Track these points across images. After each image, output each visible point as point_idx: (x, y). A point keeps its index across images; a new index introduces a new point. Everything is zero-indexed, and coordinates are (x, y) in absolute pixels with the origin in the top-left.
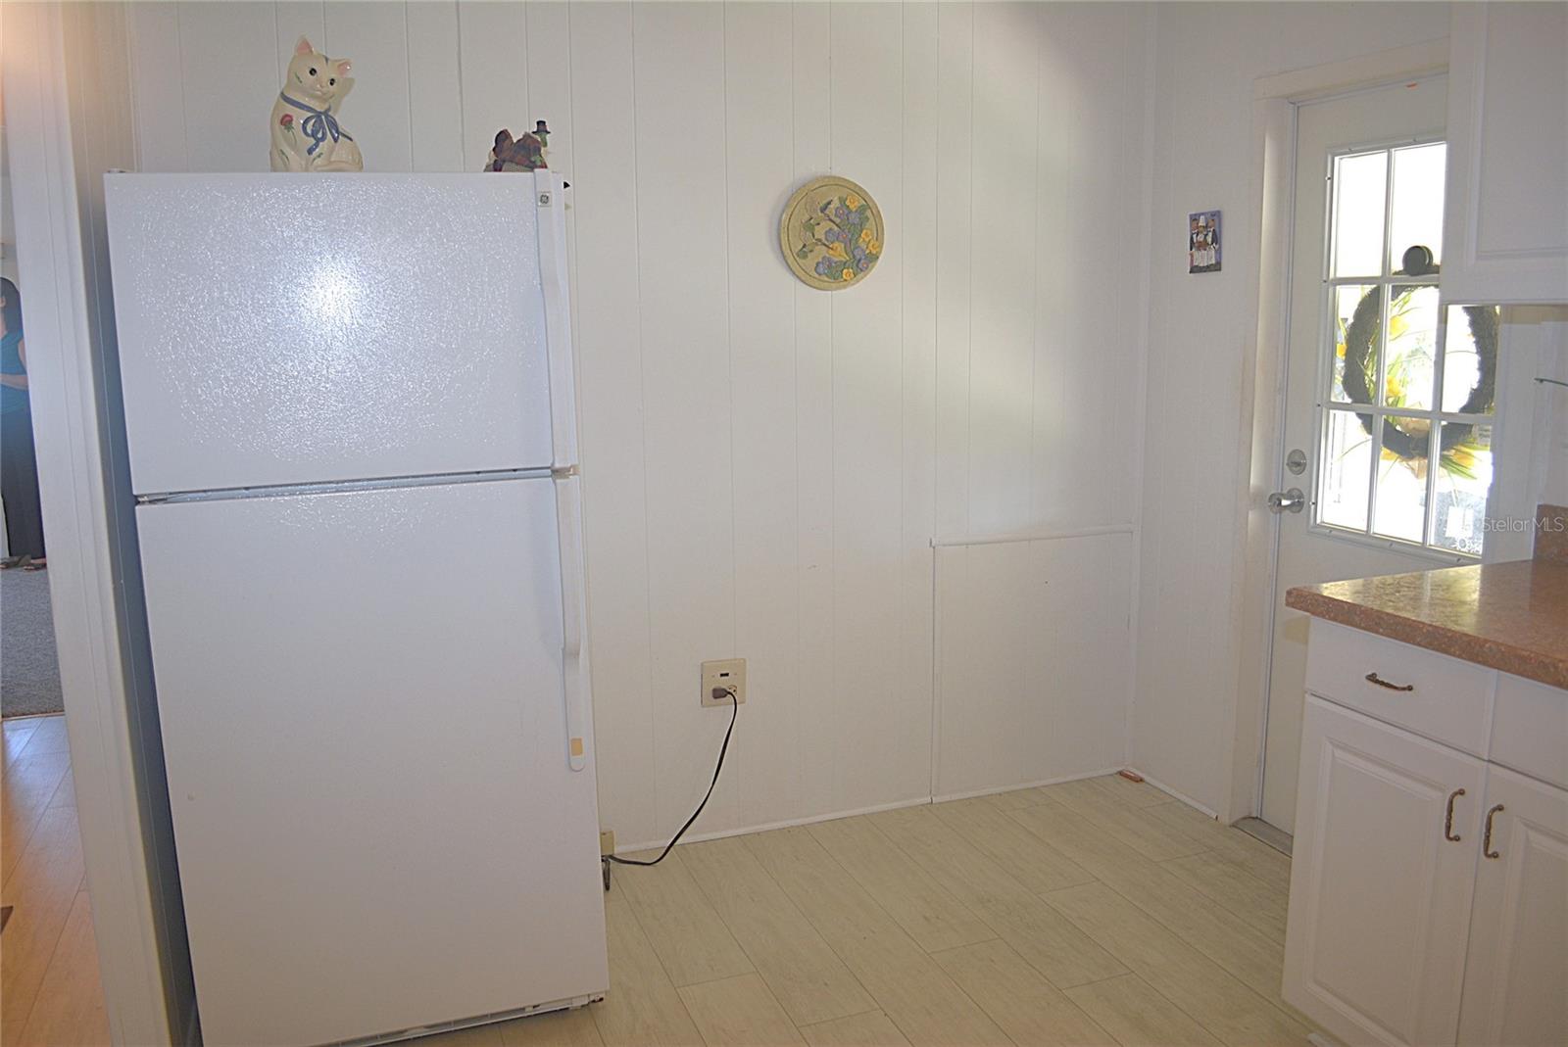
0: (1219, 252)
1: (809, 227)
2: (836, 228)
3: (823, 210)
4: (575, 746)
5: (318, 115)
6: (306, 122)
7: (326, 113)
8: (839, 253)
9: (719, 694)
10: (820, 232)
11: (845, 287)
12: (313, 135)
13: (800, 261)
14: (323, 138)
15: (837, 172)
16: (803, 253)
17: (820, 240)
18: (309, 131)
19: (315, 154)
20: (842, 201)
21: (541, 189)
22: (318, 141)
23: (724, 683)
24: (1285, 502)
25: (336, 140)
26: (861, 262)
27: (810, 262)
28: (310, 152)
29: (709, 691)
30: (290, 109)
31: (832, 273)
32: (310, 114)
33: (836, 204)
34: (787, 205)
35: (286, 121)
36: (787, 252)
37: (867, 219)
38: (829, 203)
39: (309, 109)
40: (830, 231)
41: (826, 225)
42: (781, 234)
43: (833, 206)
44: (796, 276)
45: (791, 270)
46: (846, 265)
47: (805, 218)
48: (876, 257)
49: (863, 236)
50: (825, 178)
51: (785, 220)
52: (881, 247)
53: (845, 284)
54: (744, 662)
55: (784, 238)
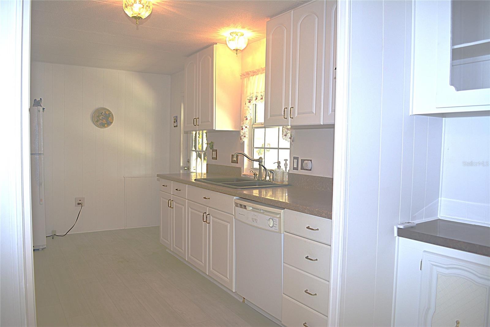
0: (177, 123)
1: (98, 117)
2: (104, 117)
3: (101, 114)
8: (104, 121)
9: (79, 204)
10: (101, 118)
11: (105, 128)
13: (97, 123)
15: (104, 107)
16: (97, 121)
17: (100, 119)
20: (105, 112)
23: (80, 202)
26: (109, 123)
27: (99, 123)
29: (77, 203)
31: (103, 126)
33: (104, 112)
34: (94, 113)
36: (94, 121)
37: (110, 116)
38: (102, 112)
40: (103, 117)
41: (102, 116)
42: (93, 118)
43: (103, 113)
44: (96, 125)
45: (95, 124)
46: (106, 124)
47: (98, 115)
48: (112, 123)
49: (109, 118)
50: (101, 108)
51: (94, 115)
52: (113, 120)
53: (106, 127)
54: (84, 198)
55: (93, 119)
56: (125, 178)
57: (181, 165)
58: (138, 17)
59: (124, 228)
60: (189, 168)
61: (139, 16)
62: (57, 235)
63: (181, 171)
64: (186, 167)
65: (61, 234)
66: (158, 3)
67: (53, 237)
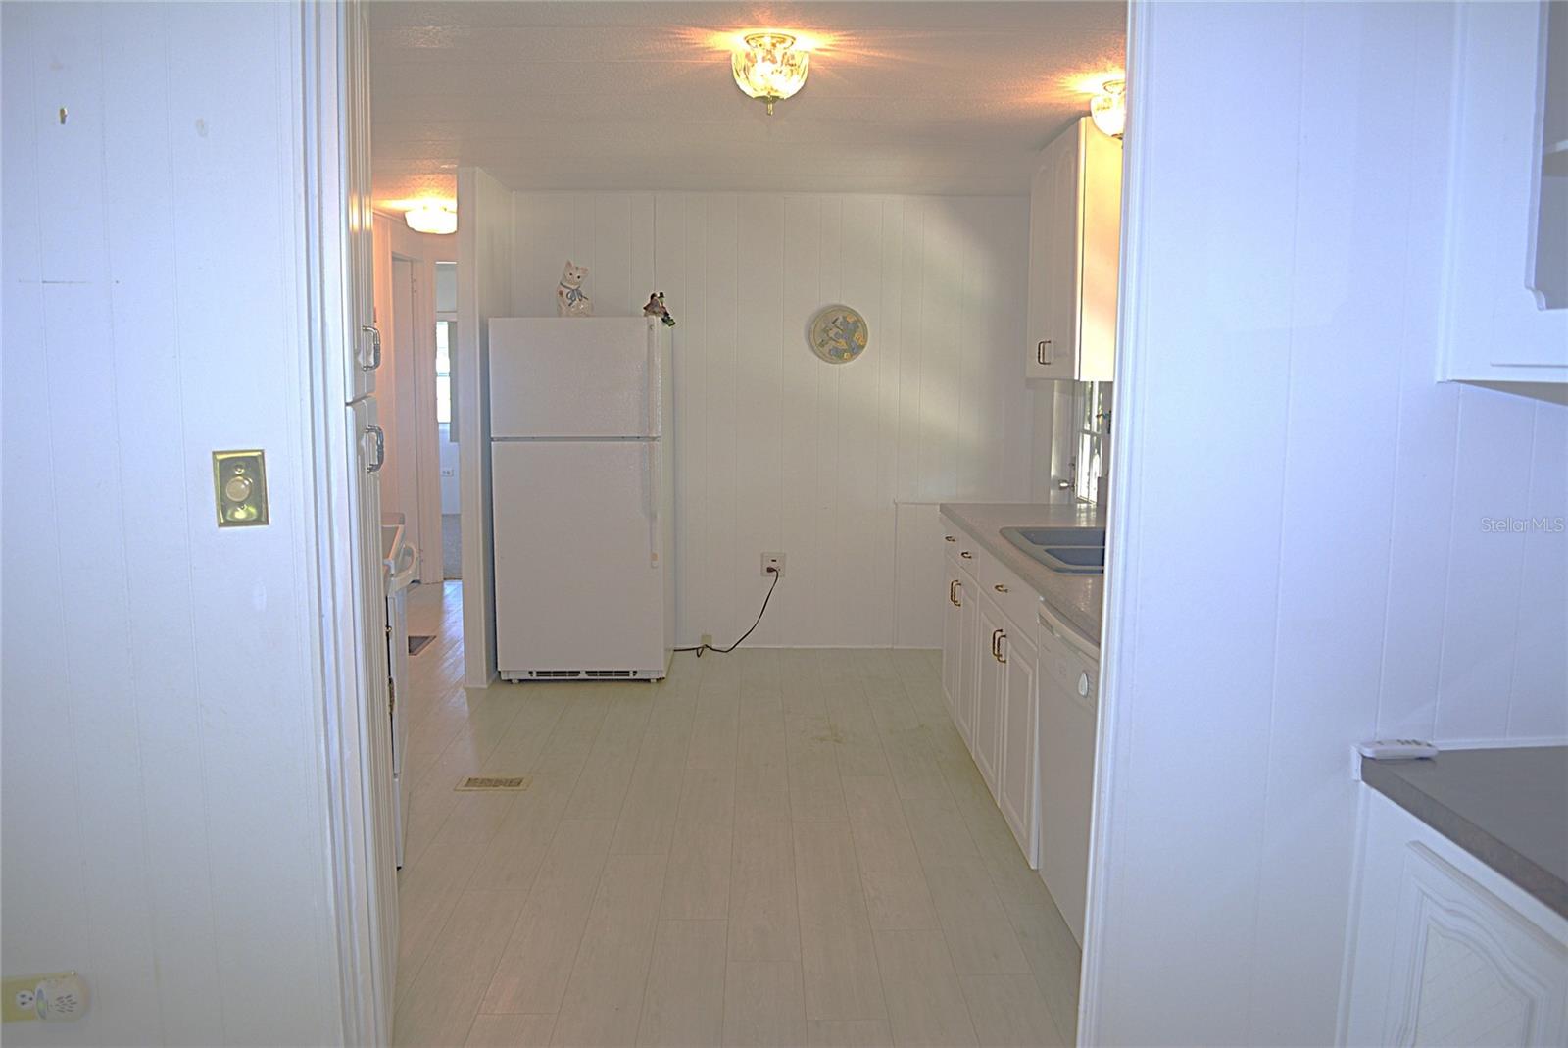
1: (826, 331)
2: (840, 332)
3: (834, 322)
4: (654, 557)
5: (573, 291)
6: (569, 293)
7: (577, 290)
8: (842, 344)
9: (770, 570)
10: (832, 334)
11: (844, 362)
12: (570, 299)
13: (821, 349)
14: (575, 301)
15: (844, 303)
16: (822, 345)
17: (831, 338)
18: (568, 297)
19: (571, 307)
20: (844, 318)
21: (651, 324)
22: (572, 302)
23: (773, 565)
24: (1065, 485)
25: (581, 301)
26: (855, 350)
27: (826, 349)
28: (569, 306)
29: (764, 567)
30: (562, 289)
31: (838, 356)
32: (570, 290)
33: (841, 319)
34: (814, 320)
35: (561, 293)
36: (814, 344)
37: (858, 327)
38: (837, 319)
40: (837, 334)
41: (835, 330)
42: (810, 334)
43: (839, 321)
44: (819, 356)
45: (815, 353)
46: (845, 351)
47: (824, 326)
48: (863, 347)
49: (856, 335)
50: (835, 306)
51: (813, 327)
52: (866, 341)
53: (846, 360)
54: (785, 554)
55: (812, 337)
56: (896, 504)
57: (1053, 473)
58: (774, 97)
59: (890, 646)
60: (1073, 486)
61: (773, 94)
62: (714, 647)
63: (1052, 493)
64: (1066, 482)
65: (723, 646)
66: (831, 45)
67: (699, 652)
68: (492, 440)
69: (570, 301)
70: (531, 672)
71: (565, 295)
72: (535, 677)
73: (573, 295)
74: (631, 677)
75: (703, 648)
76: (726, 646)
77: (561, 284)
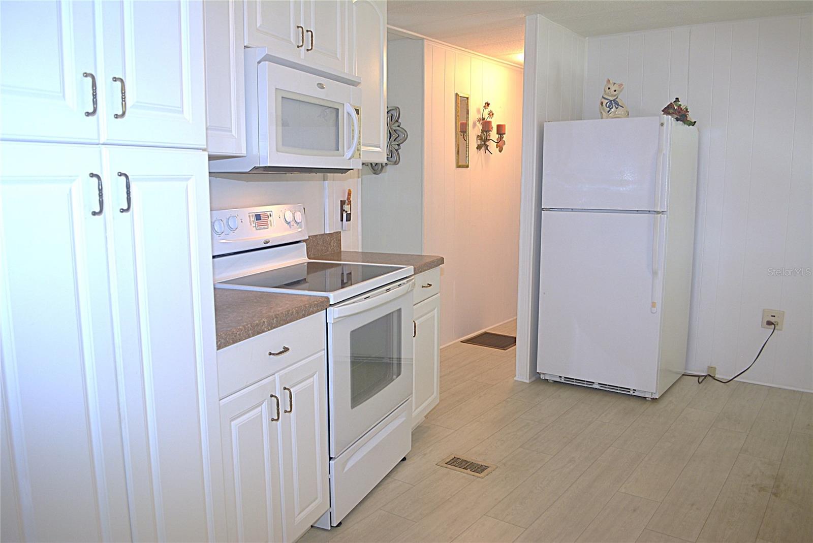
4: (653, 305)
5: (611, 101)
6: (607, 103)
7: (614, 100)
9: (769, 323)
12: (609, 107)
14: (612, 108)
18: (607, 106)
19: (610, 112)
21: (662, 121)
22: (611, 109)
23: (772, 320)
25: (617, 108)
28: (608, 112)
29: (765, 321)
30: (603, 100)
32: (608, 101)
35: (602, 103)
39: (608, 99)
54: (783, 313)
62: (717, 376)
67: (701, 379)
68: (543, 209)
69: (609, 109)
70: (560, 377)
71: (604, 104)
72: (562, 380)
73: (611, 103)
74: (631, 393)
75: (706, 376)
76: (725, 378)
77: (603, 97)
